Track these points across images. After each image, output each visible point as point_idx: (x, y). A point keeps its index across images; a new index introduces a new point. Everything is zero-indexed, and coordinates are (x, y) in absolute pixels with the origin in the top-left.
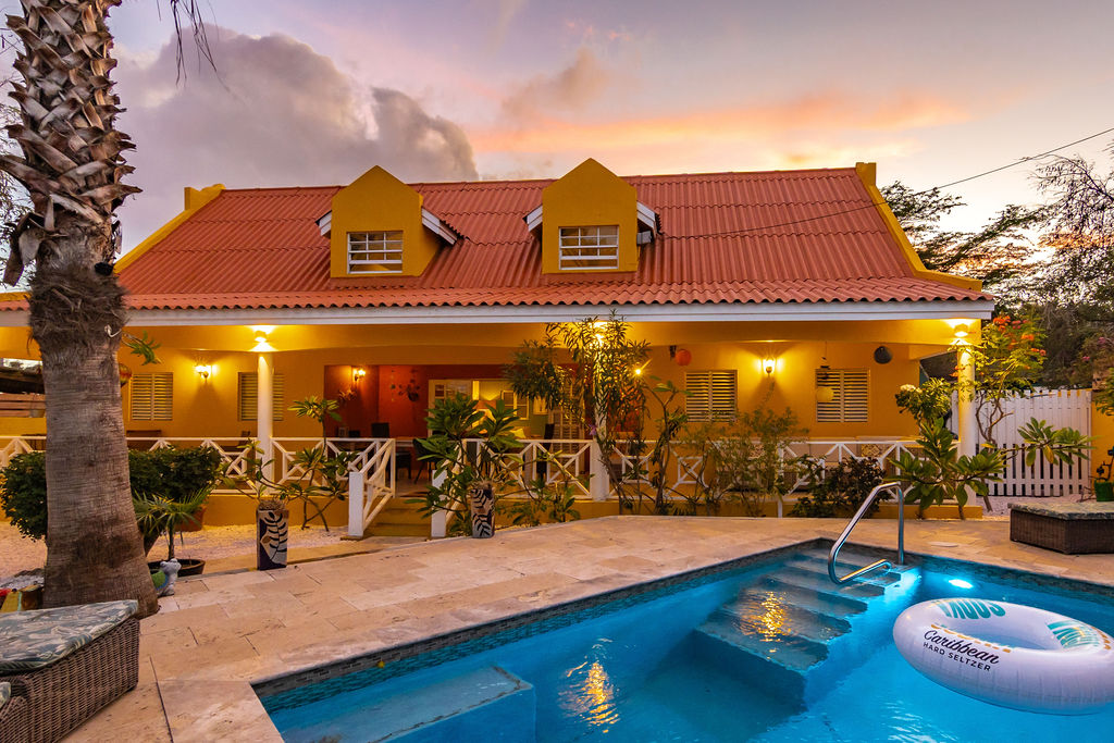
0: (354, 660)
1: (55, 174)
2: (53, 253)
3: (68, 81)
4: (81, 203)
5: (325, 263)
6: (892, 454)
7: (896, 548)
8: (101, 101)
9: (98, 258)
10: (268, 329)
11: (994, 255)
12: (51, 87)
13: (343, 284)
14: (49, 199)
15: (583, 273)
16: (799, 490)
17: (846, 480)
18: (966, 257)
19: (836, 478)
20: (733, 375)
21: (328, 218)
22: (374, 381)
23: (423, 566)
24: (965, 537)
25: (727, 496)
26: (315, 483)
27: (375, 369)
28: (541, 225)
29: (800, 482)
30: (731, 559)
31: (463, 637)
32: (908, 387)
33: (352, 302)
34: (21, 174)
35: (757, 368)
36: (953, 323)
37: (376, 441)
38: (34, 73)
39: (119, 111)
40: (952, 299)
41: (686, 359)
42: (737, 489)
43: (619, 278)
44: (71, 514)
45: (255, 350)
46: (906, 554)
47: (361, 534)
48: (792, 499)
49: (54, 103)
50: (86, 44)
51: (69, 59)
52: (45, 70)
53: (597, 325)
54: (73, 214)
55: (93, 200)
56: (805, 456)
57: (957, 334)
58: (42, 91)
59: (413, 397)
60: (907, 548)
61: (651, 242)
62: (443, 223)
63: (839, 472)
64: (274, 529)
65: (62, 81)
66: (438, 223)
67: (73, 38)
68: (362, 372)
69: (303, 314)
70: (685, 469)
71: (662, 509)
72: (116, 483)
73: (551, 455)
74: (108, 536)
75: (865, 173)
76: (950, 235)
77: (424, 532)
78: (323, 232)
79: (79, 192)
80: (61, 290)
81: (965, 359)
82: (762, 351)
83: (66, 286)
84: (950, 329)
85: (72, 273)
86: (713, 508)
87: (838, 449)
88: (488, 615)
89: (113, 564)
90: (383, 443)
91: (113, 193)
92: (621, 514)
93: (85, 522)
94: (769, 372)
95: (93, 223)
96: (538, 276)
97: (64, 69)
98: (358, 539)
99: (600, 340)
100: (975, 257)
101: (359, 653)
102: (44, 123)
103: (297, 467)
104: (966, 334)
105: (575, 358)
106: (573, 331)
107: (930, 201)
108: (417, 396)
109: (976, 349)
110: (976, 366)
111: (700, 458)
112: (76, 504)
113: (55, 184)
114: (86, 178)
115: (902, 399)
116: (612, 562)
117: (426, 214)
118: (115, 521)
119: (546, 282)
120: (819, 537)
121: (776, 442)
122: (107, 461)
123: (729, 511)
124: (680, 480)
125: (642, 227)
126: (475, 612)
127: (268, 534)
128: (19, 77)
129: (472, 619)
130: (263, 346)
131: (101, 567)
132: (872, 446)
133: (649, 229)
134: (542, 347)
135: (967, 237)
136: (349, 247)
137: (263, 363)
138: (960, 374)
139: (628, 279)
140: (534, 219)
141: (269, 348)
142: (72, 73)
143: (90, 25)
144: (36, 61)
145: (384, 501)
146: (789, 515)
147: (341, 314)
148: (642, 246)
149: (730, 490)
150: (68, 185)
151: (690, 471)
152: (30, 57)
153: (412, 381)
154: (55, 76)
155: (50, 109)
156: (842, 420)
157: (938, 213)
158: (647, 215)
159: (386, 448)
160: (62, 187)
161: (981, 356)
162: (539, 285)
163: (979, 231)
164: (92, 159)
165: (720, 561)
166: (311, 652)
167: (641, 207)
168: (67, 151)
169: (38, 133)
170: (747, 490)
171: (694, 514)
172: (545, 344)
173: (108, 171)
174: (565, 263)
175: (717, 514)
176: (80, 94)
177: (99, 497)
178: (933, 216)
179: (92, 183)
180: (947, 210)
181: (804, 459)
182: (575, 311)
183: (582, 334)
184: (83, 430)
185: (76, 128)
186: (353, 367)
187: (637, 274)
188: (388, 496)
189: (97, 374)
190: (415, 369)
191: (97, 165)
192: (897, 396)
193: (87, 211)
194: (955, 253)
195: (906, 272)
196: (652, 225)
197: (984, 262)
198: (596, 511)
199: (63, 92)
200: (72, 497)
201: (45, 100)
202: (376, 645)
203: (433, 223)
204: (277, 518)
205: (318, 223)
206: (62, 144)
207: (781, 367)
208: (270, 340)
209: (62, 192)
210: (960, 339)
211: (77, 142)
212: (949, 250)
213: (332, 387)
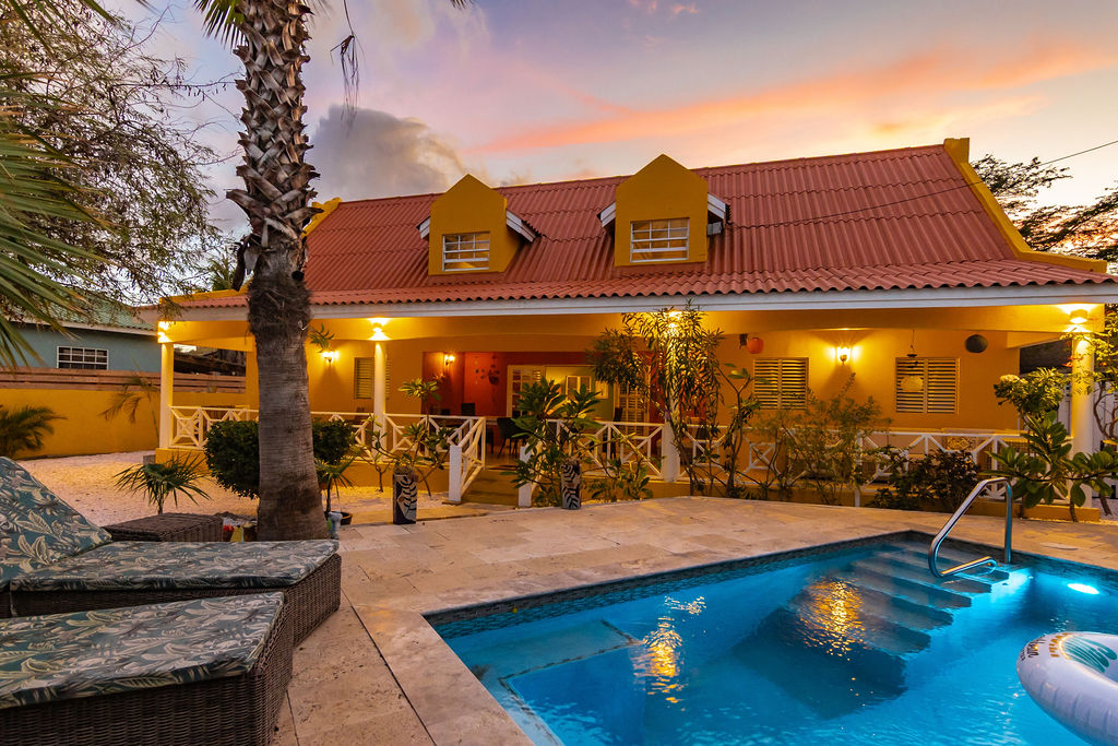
0: (494, 605)
1: (268, 202)
2: (266, 264)
3: (277, 128)
4: (285, 224)
5: (424, 262)
6: (989, 447)
7: (1001, 544)
8: (298, 141)
9: (294, 268)
10: (383, 321)
11: (1111, 228)
12: (266, 134)
13: (439, 280)
14: (264, 222)
15: (653, 265)
16: (877, 482)
17: (933, 473)
18: (1073, 233)
19: (921, 471)
20: (804, 363)
21: (428, 222)
22: (461, 367)
23: (528, 530)
24: (1084, 540)
25: (800, 484)
26: (419, 454)
27: (462, 355)
28: (614, 221)
29: (879, 473)
30: (818, 544)
31: (579, 594)
32: (1011, 378)
33: (454, 296)
34: (245, 204)
35: (828, 356)
36: (1067, 309)
37: (470, 419)
38: (254, 123)
39: (309, 148)
40: (1070, 282)
41: (758, 348)
42: (813, 477)
43: (689, 268)
44: (276, 470)
45: (372, 339)
46: (1014, 553)
47: (458, 499)
48: (870, 489)
49: (268, 146)
50: (288, 96)
51: (278, 110)
52: (262, 120)
53: (672, 314)
54: (279, 233)
55: (291, 220)
56: (889, 447)
57: (1073, 320)
58: (260, 138)
59: (493, 380)
60: (1016, 546)
61: (721, 233)
62: (524, 222)
63: (926, 464)
64: (407, 491)
65: (273, 129)
66: (519, 223)
67: (280, 93)
68: (452, 358)
69: (414, 308)
70: (757, 454)
71: (733, 492)
72: (304, 447)
73: (625, 437)
74: (301, 488)
75: (955, 150)
76: (1052, 210)
77: (513, 502)
78: (423, 236)
79: (283, 215)
80: (271, 293)
81: (1082, 348)
82: (836, 340)
83: (274, 291)
84: (1064, 315)
85: (278, 279)
86: (785, 494)
87: (921, 441)
88: (599, 577)
89: (305, 511)
90: (475, 421)
91: (304, 214)
92: (692, 494)
93: (285, 476)
94: (843, 360)
95: (292, 240)
96: (610, 269)
97: (275, 119)
98: (457, 504)
99: (674, 329)
100: (1085, 232)
101: (499, 599)
102: (261, 162)
103: (405, 439)
104: (1085, 320)
105: (650, 347)
106: (648, 321)
107: (1028, 174)
108: (496, 379)
109: (1097, 336)
110: (1096, 356)
111: (772, 445)
112: (280, 462)
113: (267, 210)
114: (288, 204)
115: (1003, 390)
116: (698, 539)
117: (510, 215)
118: (305, 477)
119: (618, 274)
120: (908, 529)
121: (856, 431)
122: (299, 429)
123: (803, 498)
124: (751, 465)
125: (712, 218)
126: (586, 573)
127: (402, 494)
128: (244, 128)
129: (585, 579)
130: (379, 336)
131: (296, 512)
132: (961, 438)
133: (719, 219)
134: (622, 336)
135: (1075, 211)
136: (444, 248)
137: (379, 351)
138: (1076, 364)
139: (697, 269)
140: (607, 215)
141: (385, 338)
142: (280, 120)
143: (291, 81)
144: (255, 115)
145: (475, 473)
146: (866, 506)
147: (443, 307)
148: (711, 237)
149: (802, 478)
150: (276, 210)
151: (763, 457)
152: (252, 112)
153: (493, 366)
154: (268, 125)
155: (265, 151)
156: (925, 411)
157: (1035, 187)
158: (717, 206)
159: (478, 425)
160: (273, 212)
161: (1104, 344)
162: (612, 278)
163: (1091, 203)
164: (292, 189)
165: (808, 546)
166: (460, 594)
167: (712, 199)
168: (276, 184)
169: (257, 170)
170: (823, 479)
171: (765, 499)
172: (624, 333)
173: (302, 196)
174: (635, 256)
175: (789, 499)
176: (283, 137)
177: (295, 459)
178: (1029, 191)
179: (292, 207)
180: (1047, 183)
181: (886, 449)
182: (652, 302)
183: (657, 324)
184: (284, 404)
185: (282, 164)
186: (445, 353)
187: (707, 265)
188: (479, 468)
189: (293, 360)
190: (495, 356)
191: (295, 192)
192: (996, 387)
193: (288, 230)
194: (1057, 230)
195: (1006, 252)
196: (722, 216)
197: (1097, 238)
198: (669, 491)
199: (274, 137)
200: (277, 457)
201: (262, 144)
202: (510, 594)
203: (515, 223)
204: (409, 481)
205: (418, 227)
206: (273, 178)
207: (857, 355)
208: (385, 330)
209: (272, 216)
210: (1077, 326)
211: (283, 176)
212: (1050, 228)
213: (428, 372)
